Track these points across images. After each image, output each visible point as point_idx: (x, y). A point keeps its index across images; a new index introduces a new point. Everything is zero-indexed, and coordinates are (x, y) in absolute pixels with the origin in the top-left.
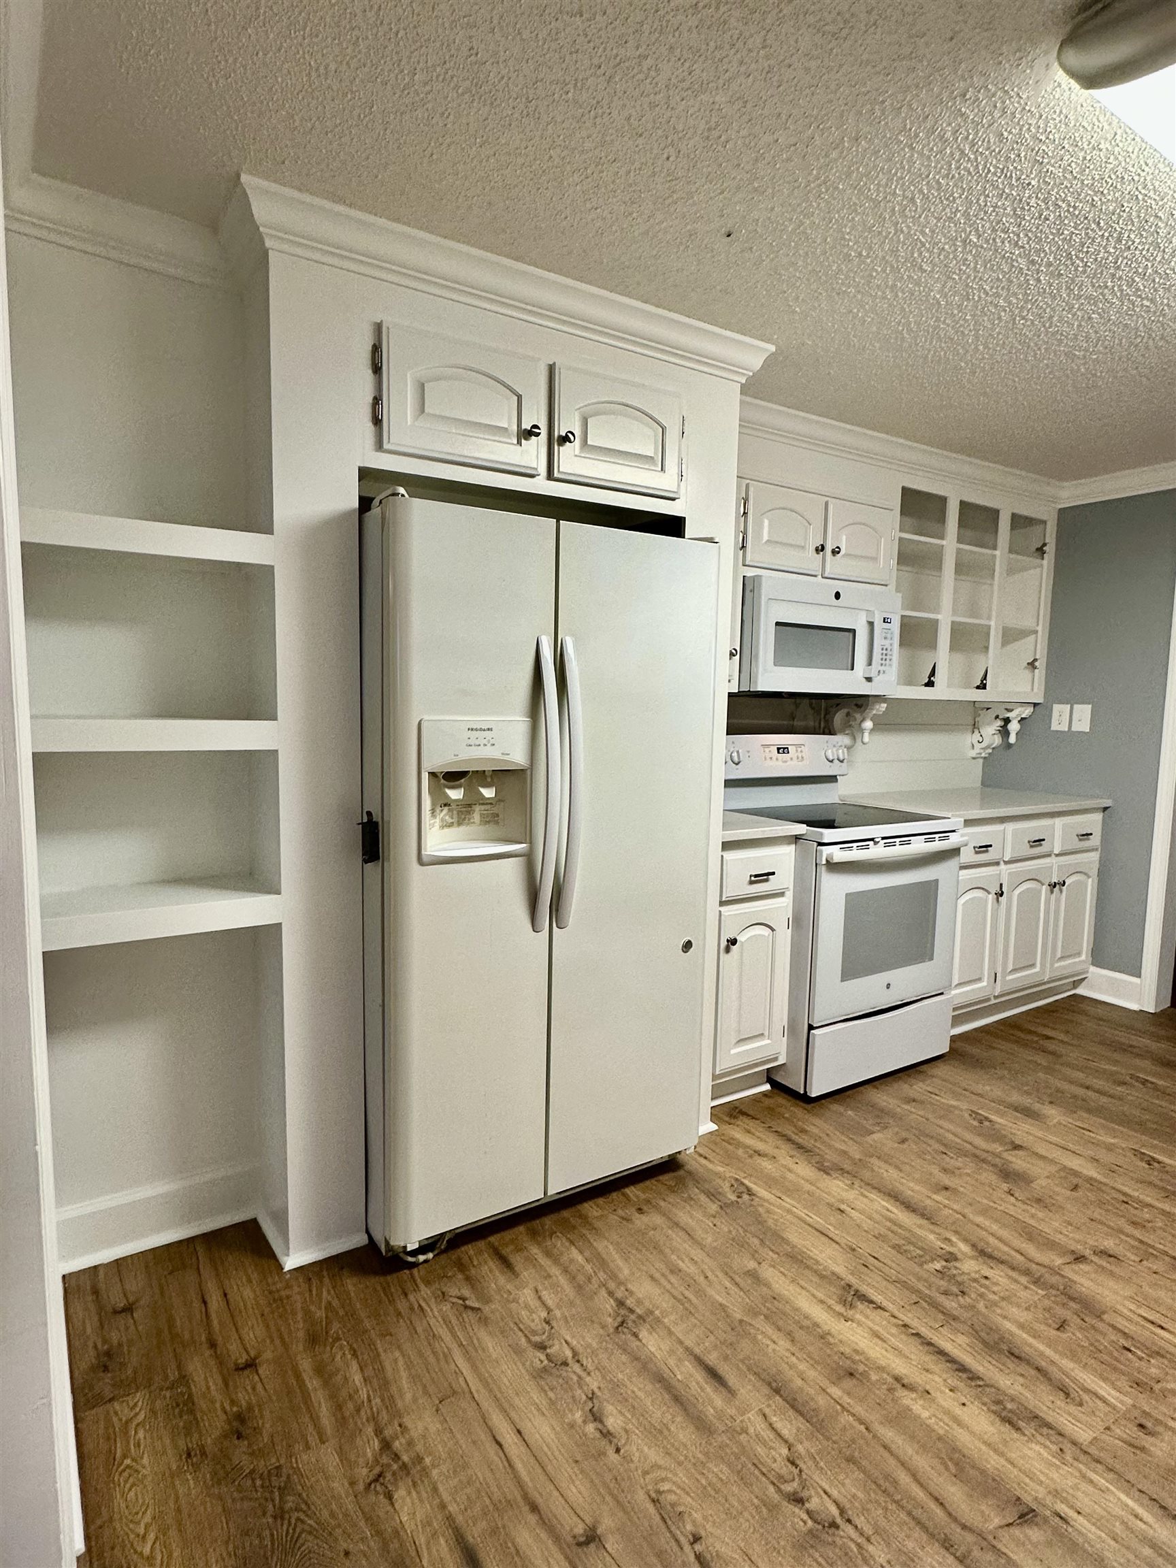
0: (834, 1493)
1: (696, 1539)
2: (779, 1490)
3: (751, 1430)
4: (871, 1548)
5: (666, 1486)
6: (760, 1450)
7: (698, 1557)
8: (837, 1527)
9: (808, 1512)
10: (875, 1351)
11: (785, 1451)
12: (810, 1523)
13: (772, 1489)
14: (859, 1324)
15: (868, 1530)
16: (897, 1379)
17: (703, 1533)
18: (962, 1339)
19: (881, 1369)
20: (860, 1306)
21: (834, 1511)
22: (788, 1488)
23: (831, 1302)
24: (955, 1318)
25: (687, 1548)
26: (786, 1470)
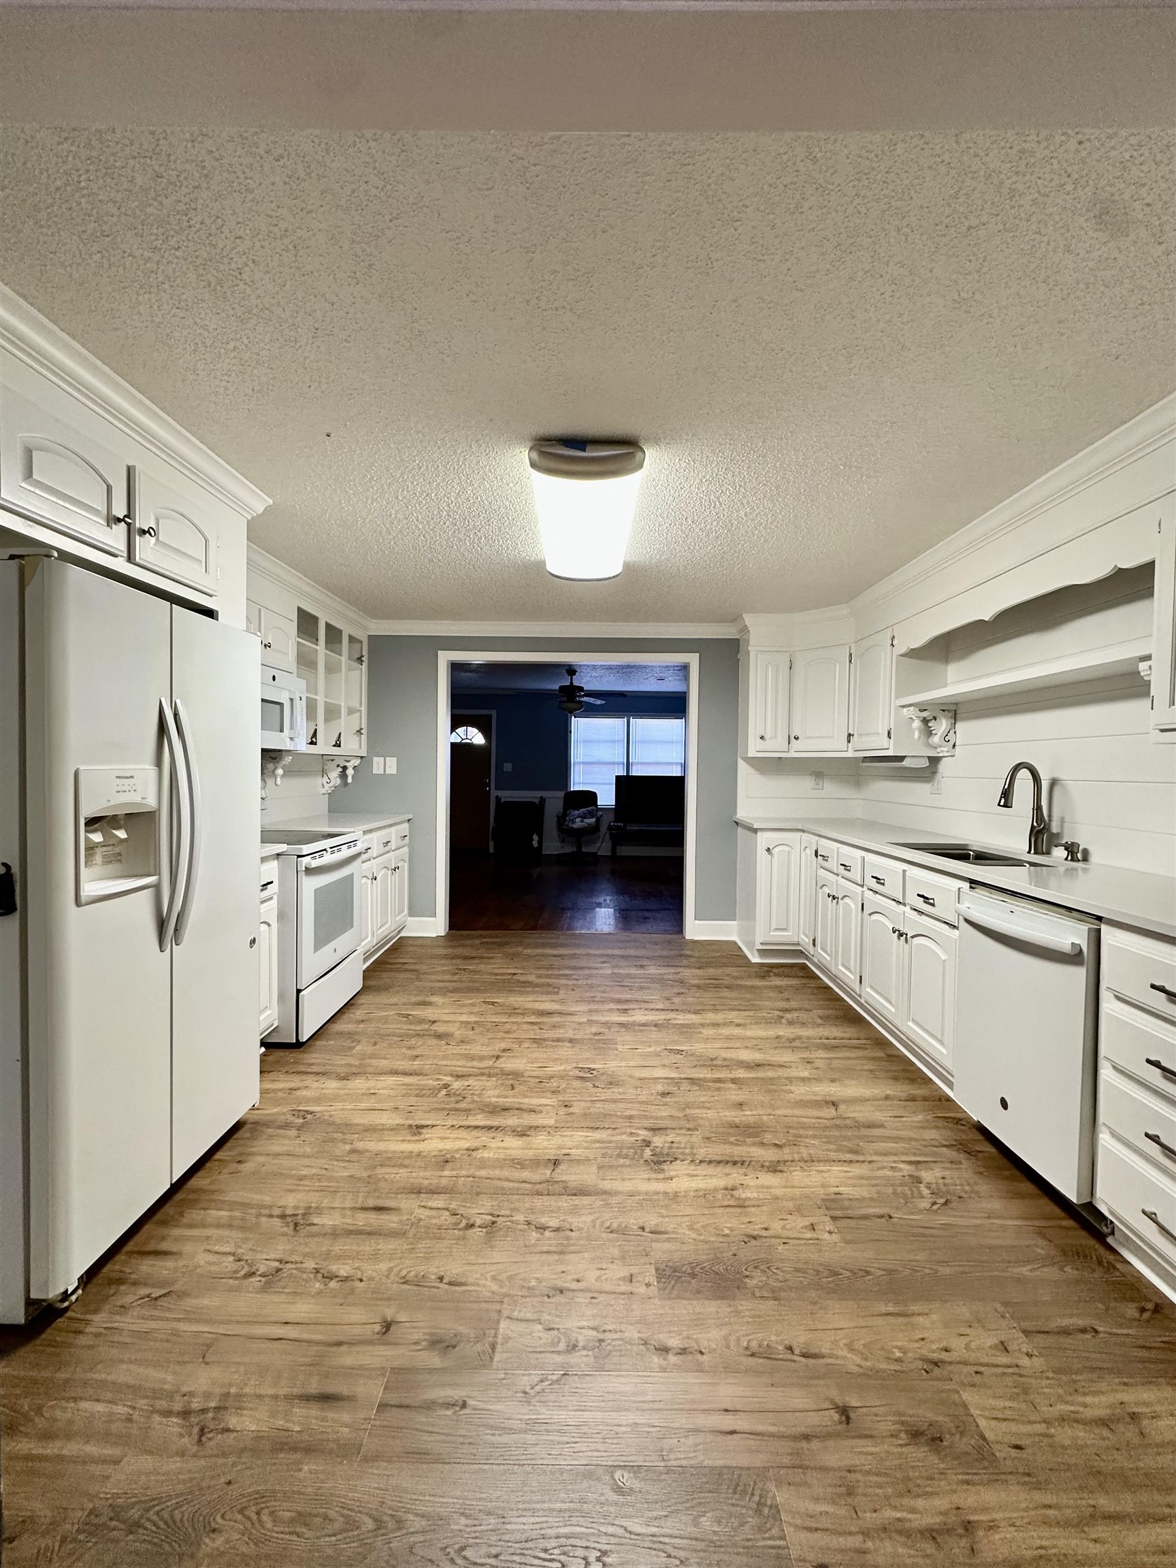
0: (483, 1211)
1: (441, 1279)
2: (460, 1229)
3: (423, 1217)
4: (515, 1218)
5: (404, 1273)
6: (434, 1221)
7: (450, 1284)
8: (496, 1222)
9: (479, 1227)
10: (448, 1145)
11: (447, 1213)
12: (484, 1230)
13: (456, 1231)
14: (431, 1138)
15: (508, 1213)
16: (468, 1150)
17: (442, 1273)
18: (480, 1116)
19: (457, 1151)
20: (424, 1131)
21: (490, 1217)
22: (462, 1225)
23: (408, 1138)
24: (470, 1110)
25: (441, 1285)
26: (454, 1219)
